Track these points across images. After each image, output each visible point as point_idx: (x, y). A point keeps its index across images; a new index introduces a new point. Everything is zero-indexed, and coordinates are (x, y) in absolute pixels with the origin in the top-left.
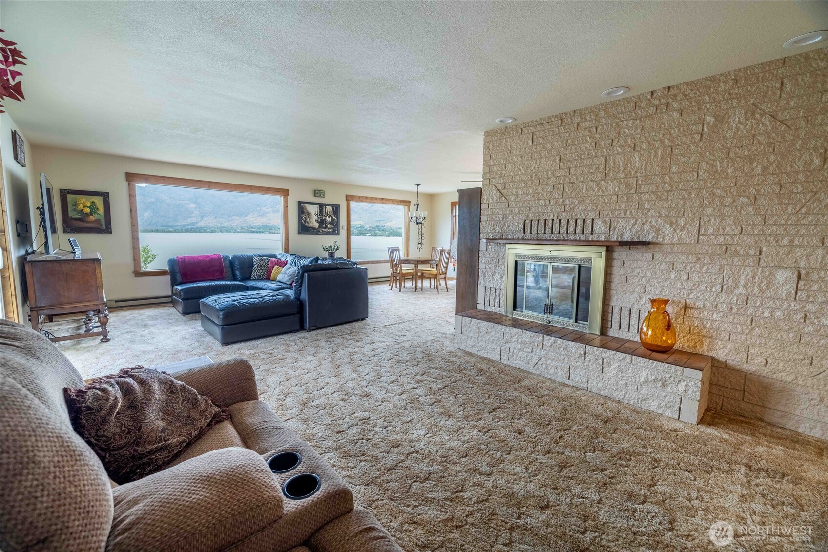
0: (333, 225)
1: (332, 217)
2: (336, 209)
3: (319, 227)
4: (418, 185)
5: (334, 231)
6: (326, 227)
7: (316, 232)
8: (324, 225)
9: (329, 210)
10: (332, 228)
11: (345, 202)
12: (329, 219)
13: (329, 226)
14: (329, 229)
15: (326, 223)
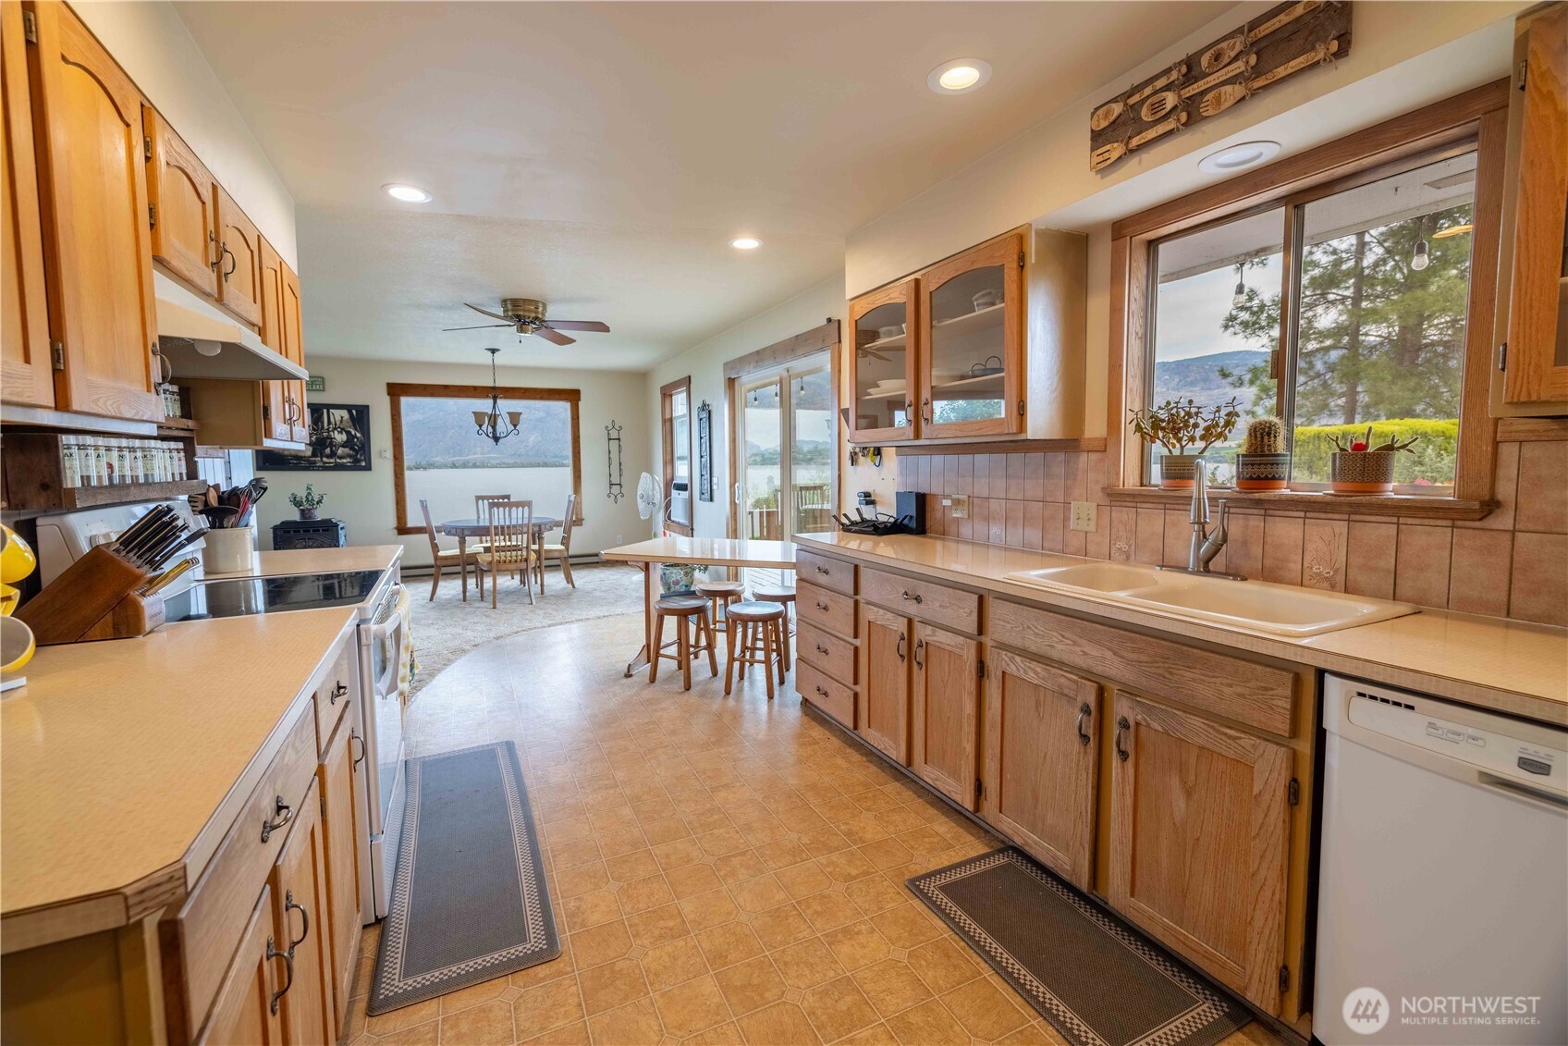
0: (352, 449)
1: (348, 433)
2: (360, 416)
3: (314, 454)
4: (493, 351)
5: (356, 461)
6: (333, 454)
7: (304, 463)
8: (328, 451)
9: (338, 418)
10: (350, 456)
11: (385, 401)
12: (340, 437)
13: (340, 451)
14: (341, 458)
15: (331, 445)
